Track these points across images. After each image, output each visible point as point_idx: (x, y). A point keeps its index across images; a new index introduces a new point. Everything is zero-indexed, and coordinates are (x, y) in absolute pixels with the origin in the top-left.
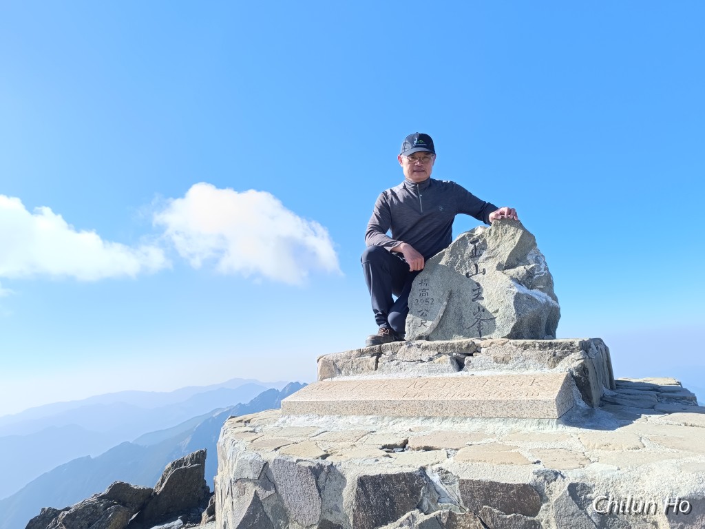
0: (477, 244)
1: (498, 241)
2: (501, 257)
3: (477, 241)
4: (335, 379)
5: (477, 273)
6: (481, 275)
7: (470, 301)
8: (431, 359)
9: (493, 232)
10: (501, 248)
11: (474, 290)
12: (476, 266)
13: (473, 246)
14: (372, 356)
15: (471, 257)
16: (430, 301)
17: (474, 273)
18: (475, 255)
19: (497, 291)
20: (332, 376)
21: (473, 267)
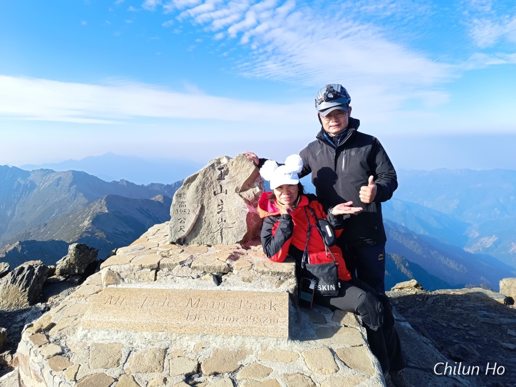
0: (223, 171)
1: (238, 171)
2: (238, 182)
3: (223, 168)
4: (119, 286)
5: (221, 192)
6: (223, 194)
7: (216, 213)
8: (198, 277)
9: (234, 164)
10: (239, 176)
11: (219, 205)
12: (221, 186)
13: (220, 172)
14: (152, 270)
15: (218, 179)
16: (187, 212)
17: (220, 192)
18: (221, 178)
19: (235, 209)
20: (117, 283)
21: (219, 187)
